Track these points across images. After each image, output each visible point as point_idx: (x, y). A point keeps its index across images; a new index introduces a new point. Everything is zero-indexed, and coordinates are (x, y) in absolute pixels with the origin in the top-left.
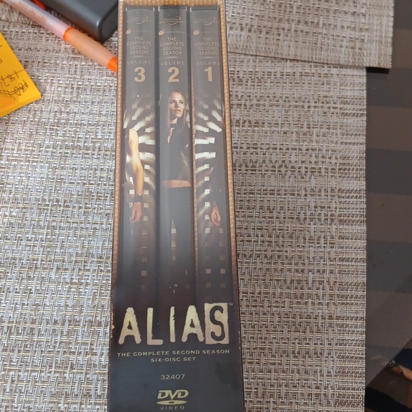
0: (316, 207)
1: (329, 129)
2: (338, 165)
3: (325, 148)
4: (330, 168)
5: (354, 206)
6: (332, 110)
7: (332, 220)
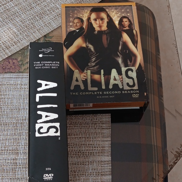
0: (92, 169)
1: (97, 135)
2: (100, 150)
3: (95, 144)
4: (97, 152)
5: (107, 168)
6: (98, 127)
7: (98, 175)
